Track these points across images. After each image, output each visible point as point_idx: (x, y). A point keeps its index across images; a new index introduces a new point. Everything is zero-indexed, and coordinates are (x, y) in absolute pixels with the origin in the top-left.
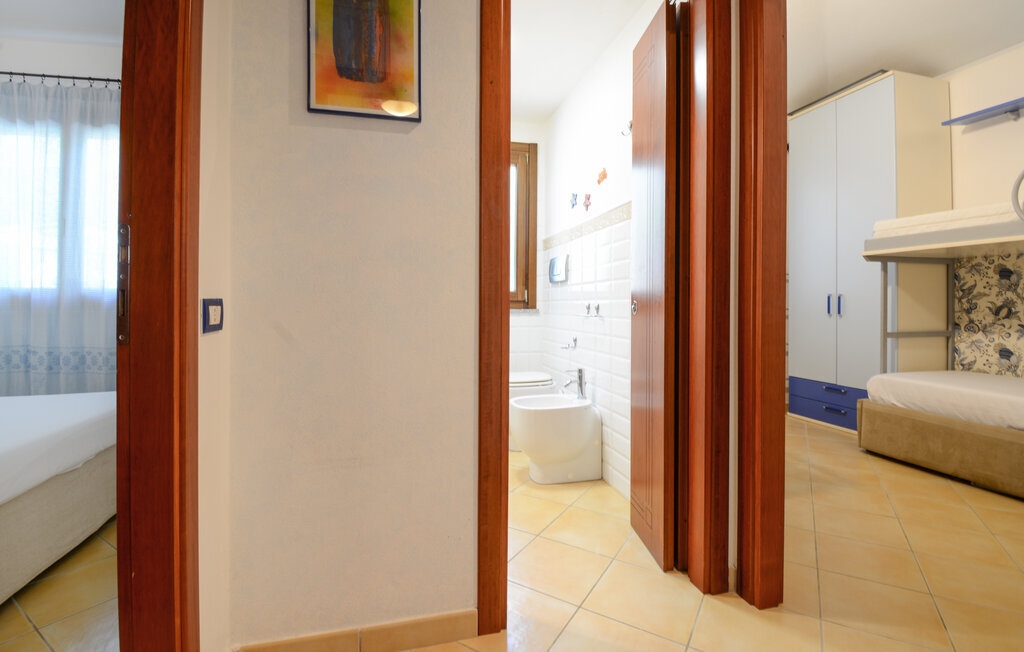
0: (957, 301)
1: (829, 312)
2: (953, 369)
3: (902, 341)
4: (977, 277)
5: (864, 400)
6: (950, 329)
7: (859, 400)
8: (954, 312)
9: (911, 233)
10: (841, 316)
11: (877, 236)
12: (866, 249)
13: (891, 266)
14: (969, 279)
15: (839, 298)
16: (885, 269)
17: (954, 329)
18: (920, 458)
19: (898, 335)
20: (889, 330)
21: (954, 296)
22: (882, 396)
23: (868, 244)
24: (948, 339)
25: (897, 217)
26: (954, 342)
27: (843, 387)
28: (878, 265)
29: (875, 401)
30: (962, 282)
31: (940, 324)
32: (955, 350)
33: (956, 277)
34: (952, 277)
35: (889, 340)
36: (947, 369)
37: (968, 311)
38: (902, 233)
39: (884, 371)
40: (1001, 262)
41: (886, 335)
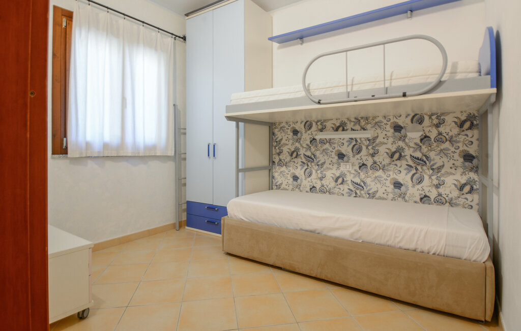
0: (274, 148)
1: (209, 156)
2: (272, 189)
3: (247, 174)
4: (283, 134)
5: (226, 217)
6: (271, 165)
7: (222, 218)
8: (272, 155)
9: (251, 102)
10: (215, 158)
11: (233, 103)
12: (227, 112)
13: (241, 124)
14: (279, 135)
15: (214, 146)
16: (238, 127)
17: (273, 164)
18: (256, 256)
19: (245, 170)
20: (240, 167)
21: (272, 145)
22: (236, 214)
23: (228, 108)
24: (270, 170)
25: (245, 91)
26: (272, 173)
27: (217, 206)
28: (234, 123)
29: (231, 217)
30: (276, 137)
31: (265, 162)
32: (273, 177)
33: (273, 134)
34: (272, 134)
35: (240, 174)
36: (269, 190)
37: (279, 154)
38: (246, 101)
39: (237, 196)
40: (294, 125)
41: (238, 170)
